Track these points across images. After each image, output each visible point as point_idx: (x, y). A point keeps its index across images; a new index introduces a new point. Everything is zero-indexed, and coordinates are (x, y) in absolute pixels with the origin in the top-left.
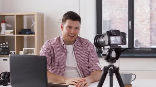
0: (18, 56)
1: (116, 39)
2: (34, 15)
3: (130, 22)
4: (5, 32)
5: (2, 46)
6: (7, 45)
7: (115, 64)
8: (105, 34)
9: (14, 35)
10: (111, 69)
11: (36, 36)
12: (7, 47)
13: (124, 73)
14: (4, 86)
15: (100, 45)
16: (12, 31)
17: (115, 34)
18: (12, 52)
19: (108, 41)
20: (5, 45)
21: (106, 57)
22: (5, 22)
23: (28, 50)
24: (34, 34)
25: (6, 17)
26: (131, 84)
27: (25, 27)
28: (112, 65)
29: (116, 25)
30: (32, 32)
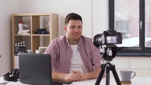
0: (34, 54)
1: (112, 39)
2: (49, 16)
3: (141, 22)
4: (22, 32)
5: (19, 45)
6: (24, 44)
7: (111, 62)
8: (102, 34)
9: (30, 35)
10: (108, 66)
11: (51, 35)
12: (24, 46)
13: (124, 71)
14: (13, 82)
15: (99, 44)
16: (28, 31)
17: (111, 34)
18: (29, 51)
19: (105, 41)
20: (22, 44)
21: (103, 55)
22: (22, 22)
23: (43, 49)
24: (49, 34)
25: (23, 17)
26: (130, 81)
27: (41, 27)
28: (109, 63)
29: (133, 24)
30: (47, 32)
